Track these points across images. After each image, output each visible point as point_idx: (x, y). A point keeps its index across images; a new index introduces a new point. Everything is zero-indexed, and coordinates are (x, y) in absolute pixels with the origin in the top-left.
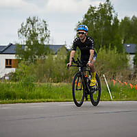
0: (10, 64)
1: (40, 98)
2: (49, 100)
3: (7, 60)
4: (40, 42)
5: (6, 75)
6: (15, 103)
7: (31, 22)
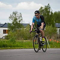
0: (5, 32)
1: (18, 47)
2: (22, 48)
3: (4, 30)
4: (18, 22)
5: (3, 37)
6: (7, 49)
7: (15, 13)
